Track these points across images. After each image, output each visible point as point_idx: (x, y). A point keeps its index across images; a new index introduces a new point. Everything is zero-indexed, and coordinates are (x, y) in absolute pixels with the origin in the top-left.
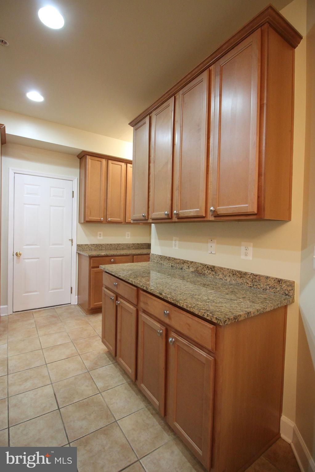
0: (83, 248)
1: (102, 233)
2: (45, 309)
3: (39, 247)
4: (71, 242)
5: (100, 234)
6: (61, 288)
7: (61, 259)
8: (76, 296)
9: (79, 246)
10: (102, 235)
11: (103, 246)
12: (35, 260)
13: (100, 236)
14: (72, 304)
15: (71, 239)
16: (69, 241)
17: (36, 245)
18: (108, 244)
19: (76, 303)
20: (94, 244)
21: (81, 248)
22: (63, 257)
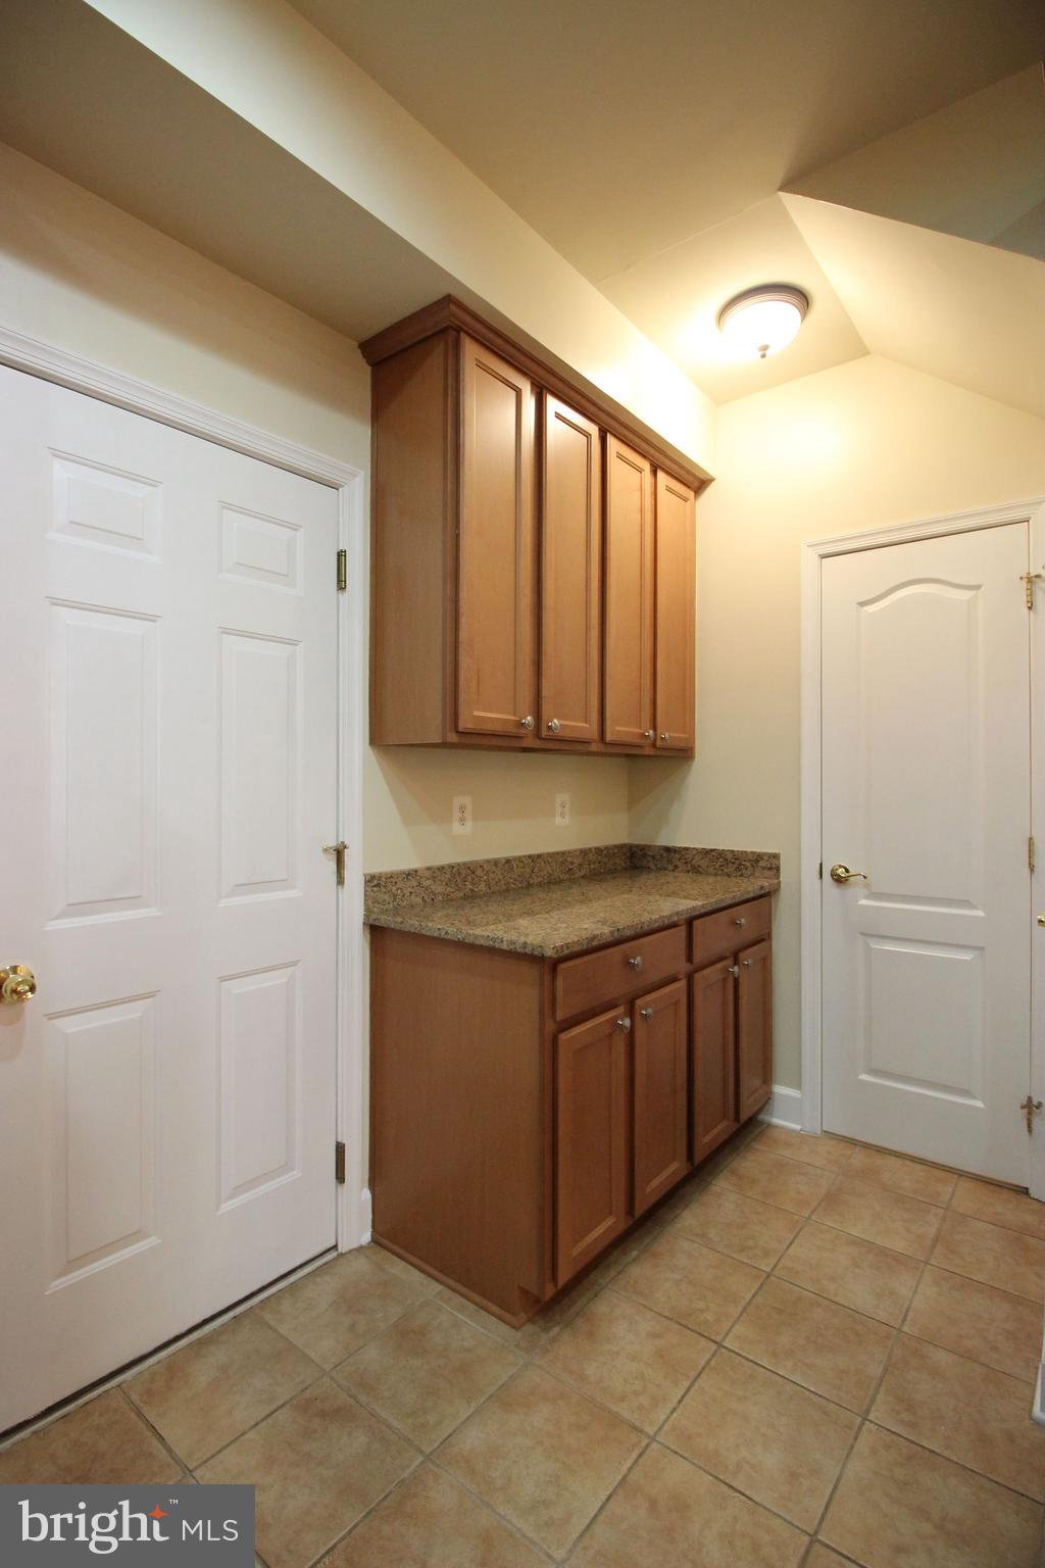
0: (395, 896)
1: (467, 800)
2: (200, 1342)
3: (153, 912)
4: (333, 865)
5: (462, 809)
6: (286, 1168)
7: (278, 979)
8: (362, 1189)
9: (378, 885)
10: (468, 814)
11: (479, 872)
12: (134, 1011)
13: (462, 820)
14: (342, 1248)
15: (332, 843)
16: (321, 854)
17: (134, 901)
18: (496, 862)
19: (366, 1237)
20: (441, 869)
21: (386, 897)
22: (293, 964)
